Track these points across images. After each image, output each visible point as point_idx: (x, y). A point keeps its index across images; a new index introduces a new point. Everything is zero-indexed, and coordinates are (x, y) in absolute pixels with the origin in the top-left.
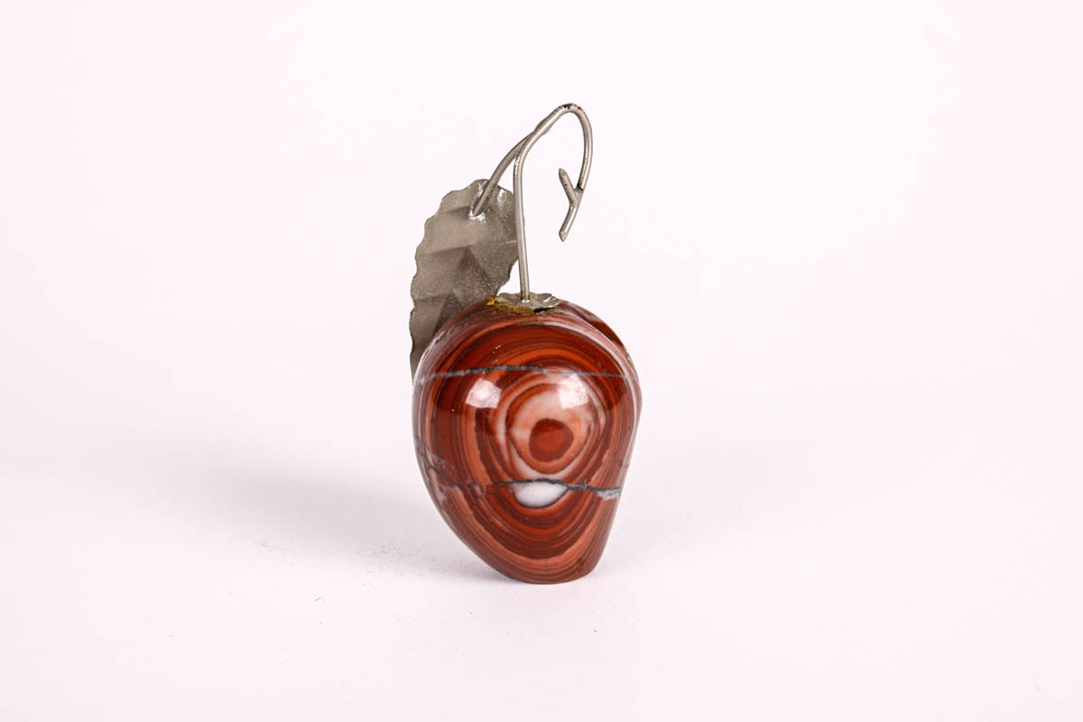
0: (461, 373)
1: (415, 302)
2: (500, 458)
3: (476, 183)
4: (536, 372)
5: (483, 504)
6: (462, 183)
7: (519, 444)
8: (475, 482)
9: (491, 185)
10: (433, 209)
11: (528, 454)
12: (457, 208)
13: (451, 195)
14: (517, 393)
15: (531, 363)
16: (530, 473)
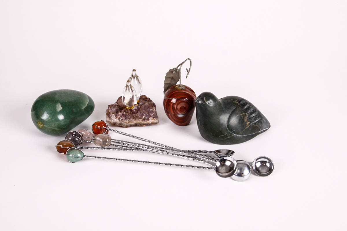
0: (170, 99)
1: (165, 84)
2: (175, 111)
3: (174, 68)
4: (181, 100)
5: (173, 117)
6: (172, 68)
7: (178, 109)
8: (172, 113)
9: (177, 69)
10: (168, 71)
11: (179, 110)
12: (171, 71)
13: (170, 70)
14: (178, 102)
15: (180, 98)
16: (179, 113)
